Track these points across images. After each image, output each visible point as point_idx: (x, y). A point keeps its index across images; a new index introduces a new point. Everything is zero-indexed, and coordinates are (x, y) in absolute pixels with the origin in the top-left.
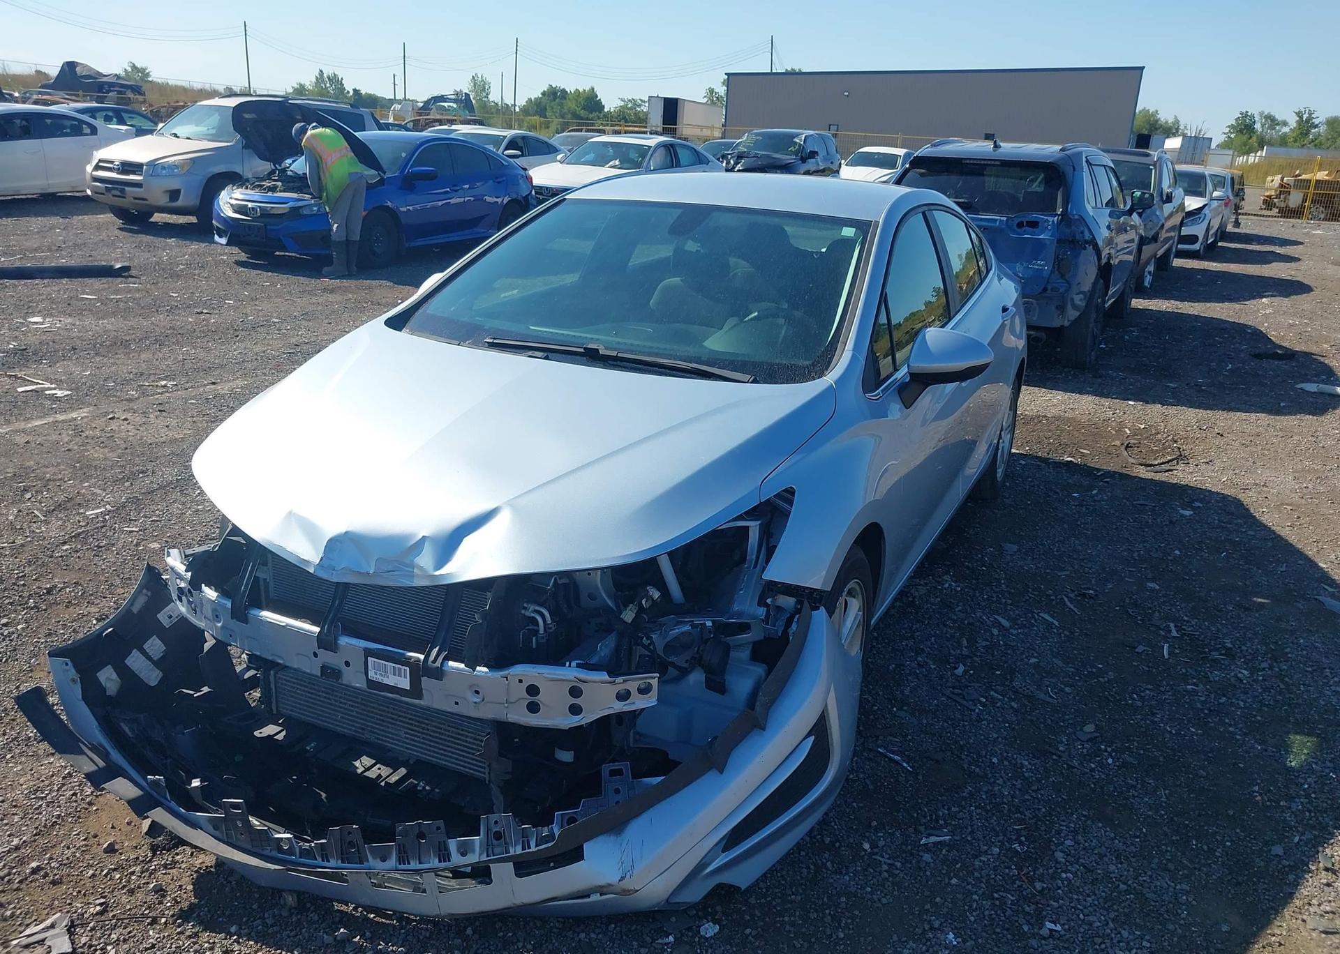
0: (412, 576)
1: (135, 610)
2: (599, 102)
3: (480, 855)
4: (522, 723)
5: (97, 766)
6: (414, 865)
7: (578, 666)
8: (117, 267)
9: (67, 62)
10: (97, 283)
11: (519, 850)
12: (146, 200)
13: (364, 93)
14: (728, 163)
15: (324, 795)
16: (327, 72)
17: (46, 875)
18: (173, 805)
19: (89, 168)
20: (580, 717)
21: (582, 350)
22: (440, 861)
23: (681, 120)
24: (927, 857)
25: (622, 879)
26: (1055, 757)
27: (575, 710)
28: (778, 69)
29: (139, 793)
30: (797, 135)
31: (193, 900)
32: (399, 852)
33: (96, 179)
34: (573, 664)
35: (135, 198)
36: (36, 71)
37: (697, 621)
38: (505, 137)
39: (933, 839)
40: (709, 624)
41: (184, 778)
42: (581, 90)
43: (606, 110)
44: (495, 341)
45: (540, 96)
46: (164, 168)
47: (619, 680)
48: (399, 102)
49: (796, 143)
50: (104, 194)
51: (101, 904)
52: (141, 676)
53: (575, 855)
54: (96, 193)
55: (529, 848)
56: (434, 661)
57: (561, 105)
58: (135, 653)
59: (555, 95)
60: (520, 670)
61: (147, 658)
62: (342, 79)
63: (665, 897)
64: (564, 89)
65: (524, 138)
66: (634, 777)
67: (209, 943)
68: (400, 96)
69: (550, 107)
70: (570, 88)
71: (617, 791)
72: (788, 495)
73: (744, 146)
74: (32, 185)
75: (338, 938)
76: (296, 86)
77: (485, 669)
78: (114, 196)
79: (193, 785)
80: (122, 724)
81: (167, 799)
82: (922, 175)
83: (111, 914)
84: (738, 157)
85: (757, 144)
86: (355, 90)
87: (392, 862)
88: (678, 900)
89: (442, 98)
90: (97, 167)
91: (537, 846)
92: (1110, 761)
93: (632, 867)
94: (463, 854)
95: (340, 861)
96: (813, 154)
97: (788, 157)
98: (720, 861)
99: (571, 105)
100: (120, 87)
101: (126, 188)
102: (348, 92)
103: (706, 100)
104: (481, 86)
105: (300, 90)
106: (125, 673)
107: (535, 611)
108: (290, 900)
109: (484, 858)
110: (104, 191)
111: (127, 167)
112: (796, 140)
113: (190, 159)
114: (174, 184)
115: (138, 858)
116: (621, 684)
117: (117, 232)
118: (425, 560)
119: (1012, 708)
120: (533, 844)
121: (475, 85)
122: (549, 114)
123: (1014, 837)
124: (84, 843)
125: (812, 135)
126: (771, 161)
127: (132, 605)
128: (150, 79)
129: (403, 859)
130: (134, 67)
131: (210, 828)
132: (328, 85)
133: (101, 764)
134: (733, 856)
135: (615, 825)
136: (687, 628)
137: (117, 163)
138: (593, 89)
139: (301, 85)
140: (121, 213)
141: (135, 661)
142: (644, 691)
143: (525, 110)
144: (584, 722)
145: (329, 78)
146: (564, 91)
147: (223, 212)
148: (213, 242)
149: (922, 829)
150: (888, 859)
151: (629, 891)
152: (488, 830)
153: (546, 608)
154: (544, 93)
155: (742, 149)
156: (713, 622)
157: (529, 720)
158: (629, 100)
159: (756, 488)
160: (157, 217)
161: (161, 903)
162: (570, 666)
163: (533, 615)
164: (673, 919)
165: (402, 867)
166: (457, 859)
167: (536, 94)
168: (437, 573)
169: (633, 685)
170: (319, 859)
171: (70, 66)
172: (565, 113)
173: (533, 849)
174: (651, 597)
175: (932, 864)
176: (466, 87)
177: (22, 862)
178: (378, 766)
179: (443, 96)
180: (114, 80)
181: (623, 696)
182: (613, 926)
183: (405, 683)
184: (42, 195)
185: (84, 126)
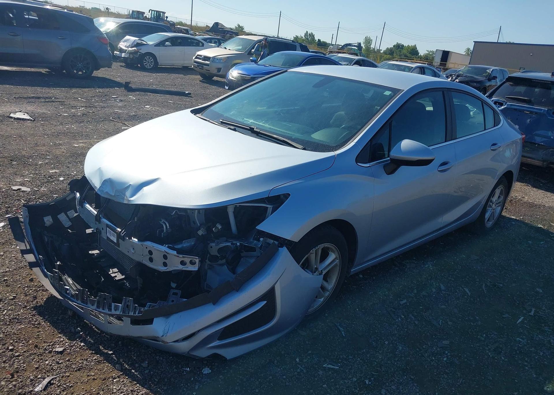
0: (123, 199)
1: (68, 199)
2: (417, 51)
3: (121, 312)
4: (147, 265)
5: (27, 248)
6: (101, 310)
7: (168, 247)
8: (187, 93)
9: (216, 22)
10: (177, 98)
11: (132, 314)
12: (209, 71)
13: (322, 41)
14: (452, 78)
15: (103, 279)
16: (309, 32)
17: (7, 283)
18: (44, 268)
19: (194, 58)
20: (166, 268)
21: (249, 128)
22: (108, 311)
23: (449, 61)
24: (321, 372)
25: (163, 336)
26: (418, 349)
27: (165, 264)
28: (501, 41)
29: (35, 261)
30: (488, 69)
31: (43, 304)
32: (98, 304)
33: (195, 62)
34: (167, 246)
35: (206, 70)
36: (207, 26)
37: (234, 242)
38: (355, 59)
39: (330, 366)
40: (238, 244)
41: (56, 260)
42: (410, 45)
43: (420, 55)
44: (223, 121)
45: (393, 47)
46: (217, 60)
47: (181, 256)
48: (333, 45)
49: (487, 72)
50: (197, 68)
51: (13, 297)
52: (63, 223)
53: (150, 322)
54: (195, 67)
55: (136, 314)
56: (122, 233)
57: (400, 51)
58: (63, 214)
59: (399, 47)
60: (149, 244)
61: (67, 217)
62: (314, 35)
63: (188, 350)
64: (403, 45)
65: (363, 60)
66: (180, 298)
67: (36, 319)
68: (334, 43)
69: (395, 52)
70: (406, 44)
71: (173, 301)
72: (287, 196)
73: (462, 72)
74: (179, 63)
75: (76, 331)
76: (295, 36)
77: (136, 240)
78: (200, 68)
79: (58, 263)
80: (45, 237)
81: (43, 265)
82: (510, 85)
83: (14, 301)
84: (457, 76)
85: (468, 72)
86: (319, 40)
87: (95, 307)
88: (193, 354)
89: (350, 45)
90: (196, 58)
91: (138, 314)
92: (445, 359)
93: (167, 332)
94: (115, 310)
95: (81, 302)
96: (495, 78)
97: (482, 78)
98: (216, 344)
99: (404, 51)
100: (231, 33)
101: (204, 66)
102: (316, 40)
103: (465, 53)
104: (368, 41)
105: (296, 38)
106: (56, 221)
107: (164, 222)
108: (70, 313)
109: (121, 313)
110: (197, 66)
111: (206, 58)
112: (488, 71)
113: (227, 57)
114: (220, 66)
115: (37, 285)
116: (181, 257)
117: (198, 82)
118: (128, 193)
119: (415, 323)
120: (137, 313)
121: (366, 40)
122: (395, 54)
123: (368, 377)
124: (26, 276)
125: (496, 69)
126: (473, 79)
127: (67, 197)
128: (244, 31)
129: (98, 307)
130: (239, 26)
131: (50, 279)
132: (309, 37)
133: (28, 247)
134: (222, 343)
135: (167, 314)
136: (229, 244)
137: (203, 56)
138: (415, 45)
139: (297, 36)
140: (202, 75)
141: (62, 217)
142: (192, 263)
143: (385, 53)
144: (168, 270)
145: (309, 34)
146: (403, 46)
147: (229, 77)
148: (225, 88)
149: (328, 360)
150: (303, 368)
151: (165, 342)
152: (125, 303)
153: (168, 222)
154: (394, 46)
155: (461, 73)
156: (240, 244)
157: (150, 265)
158: (431, 51)
159: (269, 190)
160: (215, 78)
161: (32, 302)
162: (165, 246)
163: (162, 224)
164: (194, 362)
165: (97, 309)
166: (113, 312)
167: (391, 46)
168: (130, 199)
169: (187, 260)
170: (76, 299)
171: (217, 24)
172: (401, 55)
173: (137, 314)
174: (218, 228)
175: (321, 376)
176: (362, 41)
177: (4, 276)
178: (119, 273)
179: (350, 44)
180: (229, 30)
181: (183, 263)
182: (171, 357)
183: (115, 240)
184: (183, 67)
185: (200, 43)
